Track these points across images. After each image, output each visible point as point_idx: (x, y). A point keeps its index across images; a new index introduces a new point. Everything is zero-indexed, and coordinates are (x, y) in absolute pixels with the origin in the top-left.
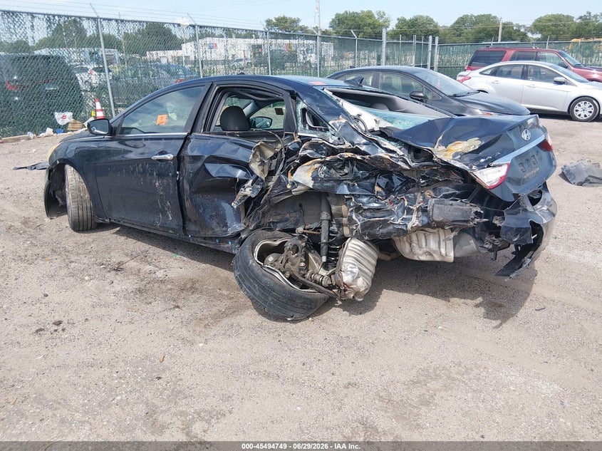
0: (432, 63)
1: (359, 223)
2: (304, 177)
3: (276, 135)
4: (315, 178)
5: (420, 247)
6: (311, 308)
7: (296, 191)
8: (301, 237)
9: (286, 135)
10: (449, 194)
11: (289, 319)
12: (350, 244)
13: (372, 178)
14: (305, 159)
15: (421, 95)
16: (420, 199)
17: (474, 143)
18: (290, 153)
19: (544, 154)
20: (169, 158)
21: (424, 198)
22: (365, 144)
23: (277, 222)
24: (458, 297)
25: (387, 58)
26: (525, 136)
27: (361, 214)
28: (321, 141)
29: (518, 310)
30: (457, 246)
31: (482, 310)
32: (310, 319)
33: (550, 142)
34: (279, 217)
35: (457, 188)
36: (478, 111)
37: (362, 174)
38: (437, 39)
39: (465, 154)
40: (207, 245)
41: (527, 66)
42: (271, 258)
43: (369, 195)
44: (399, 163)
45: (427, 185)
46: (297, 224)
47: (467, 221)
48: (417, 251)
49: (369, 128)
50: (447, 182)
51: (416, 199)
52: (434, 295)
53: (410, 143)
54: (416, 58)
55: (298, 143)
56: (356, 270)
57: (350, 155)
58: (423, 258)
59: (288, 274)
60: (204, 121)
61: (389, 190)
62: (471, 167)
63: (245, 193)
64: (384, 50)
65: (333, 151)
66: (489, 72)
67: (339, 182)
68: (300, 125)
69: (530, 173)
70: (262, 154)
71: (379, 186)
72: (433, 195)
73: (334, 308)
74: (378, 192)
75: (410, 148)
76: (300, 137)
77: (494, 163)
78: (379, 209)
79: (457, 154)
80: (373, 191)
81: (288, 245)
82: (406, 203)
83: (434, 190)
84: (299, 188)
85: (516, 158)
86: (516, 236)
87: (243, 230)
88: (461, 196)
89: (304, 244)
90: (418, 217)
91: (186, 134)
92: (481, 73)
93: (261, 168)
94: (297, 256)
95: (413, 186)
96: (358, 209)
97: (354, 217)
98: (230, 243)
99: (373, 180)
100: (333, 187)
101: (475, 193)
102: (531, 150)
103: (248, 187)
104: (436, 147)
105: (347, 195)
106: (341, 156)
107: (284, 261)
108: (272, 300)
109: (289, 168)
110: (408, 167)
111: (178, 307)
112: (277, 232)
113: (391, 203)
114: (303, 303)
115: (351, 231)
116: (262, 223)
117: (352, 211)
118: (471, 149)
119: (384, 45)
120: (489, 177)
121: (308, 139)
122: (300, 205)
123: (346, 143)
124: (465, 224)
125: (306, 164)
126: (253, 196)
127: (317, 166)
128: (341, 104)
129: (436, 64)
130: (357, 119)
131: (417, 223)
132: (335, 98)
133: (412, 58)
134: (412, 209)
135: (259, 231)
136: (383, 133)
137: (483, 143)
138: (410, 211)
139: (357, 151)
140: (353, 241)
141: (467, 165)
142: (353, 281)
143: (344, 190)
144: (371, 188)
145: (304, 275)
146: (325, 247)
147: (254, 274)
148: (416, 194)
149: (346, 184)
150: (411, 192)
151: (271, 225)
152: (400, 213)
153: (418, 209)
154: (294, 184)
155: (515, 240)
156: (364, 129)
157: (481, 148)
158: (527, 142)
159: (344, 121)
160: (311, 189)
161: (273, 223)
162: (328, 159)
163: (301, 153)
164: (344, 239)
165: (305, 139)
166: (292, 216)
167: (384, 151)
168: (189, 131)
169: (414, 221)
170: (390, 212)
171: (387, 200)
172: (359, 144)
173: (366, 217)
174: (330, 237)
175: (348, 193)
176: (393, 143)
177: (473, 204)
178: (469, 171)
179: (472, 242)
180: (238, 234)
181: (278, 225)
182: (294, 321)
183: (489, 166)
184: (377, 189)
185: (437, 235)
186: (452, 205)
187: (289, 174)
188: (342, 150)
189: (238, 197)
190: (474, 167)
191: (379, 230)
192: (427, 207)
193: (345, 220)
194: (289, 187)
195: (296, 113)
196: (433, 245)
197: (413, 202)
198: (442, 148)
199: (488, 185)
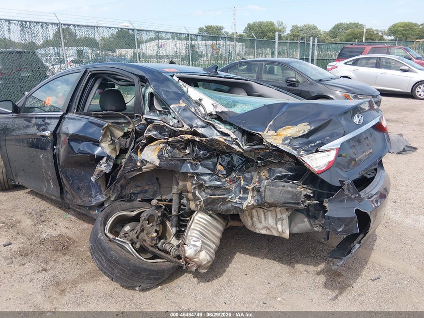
0: (312, 56)
1: (202, 199)
2: (150, 155)
3: (127, 117)
4: (160, 157)
5: (260, 222)
6: (159, 278)
7: (145, 168)
8: (158, 207)
9: (137, 116)
10: (282, 176)
11: (137, 289)
12: (196, 218)
13: (214, 157)
14: (151, 140)
15: (294, 80)
16: (256, 179)
17: (303, 128)
18: (139, 134)
19: (378, 135)
20: (47, 134)
21: (260, 178)
22: (202, 127)
23: (138, 193)
24: (301, 263)
25: (279, 53)
26: (356, 120)
27: (204, 191)
28: (162, 123)
29: (355, 280)
30: (293, 224)
31: (323, 278)
32: (160, 287)
33: (384, 124)
34: (139, 189)
35: (290, 170)
36: (338, 92)
37: (203, 154)
38: (316, 39)
39: (295, 138)
40: (81, 211)
41: (380, 58)
42: (127, 228)
43: (211, 174)
44: (233, 146)
45: (264, 166)
46: (154, 196)
47: (298, 204)
48: (259, 226)
49: (208, 112)
50: (280, 164)
51: (252, 178)
52: (281, 260)
53: (242, 126)
54: (300, 53)
55: (144, 124)
56: (199, 244)
57: (189, 136)
58: (264, 232)
59: (138, 246)
60: (77, 102)
61: (230, 169)
62: (299, 152)
63: (101, 169)
64: (276, 47)
65: (174, 133)
66: (351, 63)
67: (183, 161)
68: (147, 109)
69: (363, 155)
70: (112, 135)
71: (220, 164)
72: (267, 175)
73: (186, 274)
74: (219, 171)
75: (243, 132)
76: (146, 119)
77: (323, 148)
78: (220, 187)
79: (286, 139)
80: (214, 170)
81: (144, 216)
82: (242, 183)
83: (269, 171)
84: (148, 165)
85: (348, 141)
86: (340, 227)
87: (105, 201)
88: (293, 178)
89: (159, 214)
90: (253, 197)
91: (62, 113)
92: (345, 63)
93: (112, 147)
94: (152, 226)
95: (252, 166)
96: (200, 186)
97: (197, 194)
98: (97, 211)
99: (215, 160)
100: (176, 165)
101: (306, 176)
102: (365, 132)
103: (103, 163)
104: (266, 131)
105: (190, 173)
106: (181, 138)
107: (139, 231)
108: (118, 273)
109: (138, 147)
110: (241, 150)
111: (45, 270)
112: (136, 203)
113: (230, 182)
114: (149, 274)
115: (197, 205)
116: (124, 193)
117: (195, 188)
118: (301, 134)
119: (277, 44)
120: (317, 162)
121: (151, 121)
122: (157, 179)
123: (185, 125)
124: (297, 206)
125: (152, 144)
126: (108, 172)
127: (162, 146)
128: (185, 89)
129: (315, 58)
130: (198, 103)
131: (252, 202)
132: (181, 83)
133: (298, 54)
134: (247, 189)
135: (118, 203)
136: (219, 117)
137: (313, 128)
138: (246, 191)
139: (195, 133)
140: (200, 215)
141: (295, 150)
142: (196, 255)
143: (188, 168)
144: (212, 167)
145: (156, 244)
146: (175, 219)
147: (102, 247)
148: (253, 173)
149: (189, 163)
150: (249, 172)
151: (132, 195)
152: (238, 192)
153: (253, 189)
154: (144, 162)
155: (339, 230)
156: (204, 112)
157: (311, 133)
158: (359, 126)
159: (183, 105)
160: (158, 167)
161: (134, 194)
162: (170, 140)
163: (146, 134)
164: (192, 212)
165: (149, 122)
166: (150, 189)
167: (219, 134)
168: (65, 111)
169: (250, 200)
170: (229, 191)
171: (227, 179)
172: (197, 127)
173: (208, 194)
174: (180, 209)
175: (191, 171)
176: (228, 127)
177: (305, 186)
178: (297, 156)
179: (306, 220)
180: (102, 204)
181: (139, 195)
182: (143, 290)
183: (317, 151)
184: (219, 167)
185: (274, 212)
186: (284, 186)
187: (139, 153)
188: (182, 132)
189: (96, 173)
190: (302, 152)
191: (220, 207)
192: (260, 188)
193: (190, 195)
194: (139, 164)
195: (144, 96)
196: (271, 221)
197: (249, 181)
198: (272, 132)
199: (316, 170)
